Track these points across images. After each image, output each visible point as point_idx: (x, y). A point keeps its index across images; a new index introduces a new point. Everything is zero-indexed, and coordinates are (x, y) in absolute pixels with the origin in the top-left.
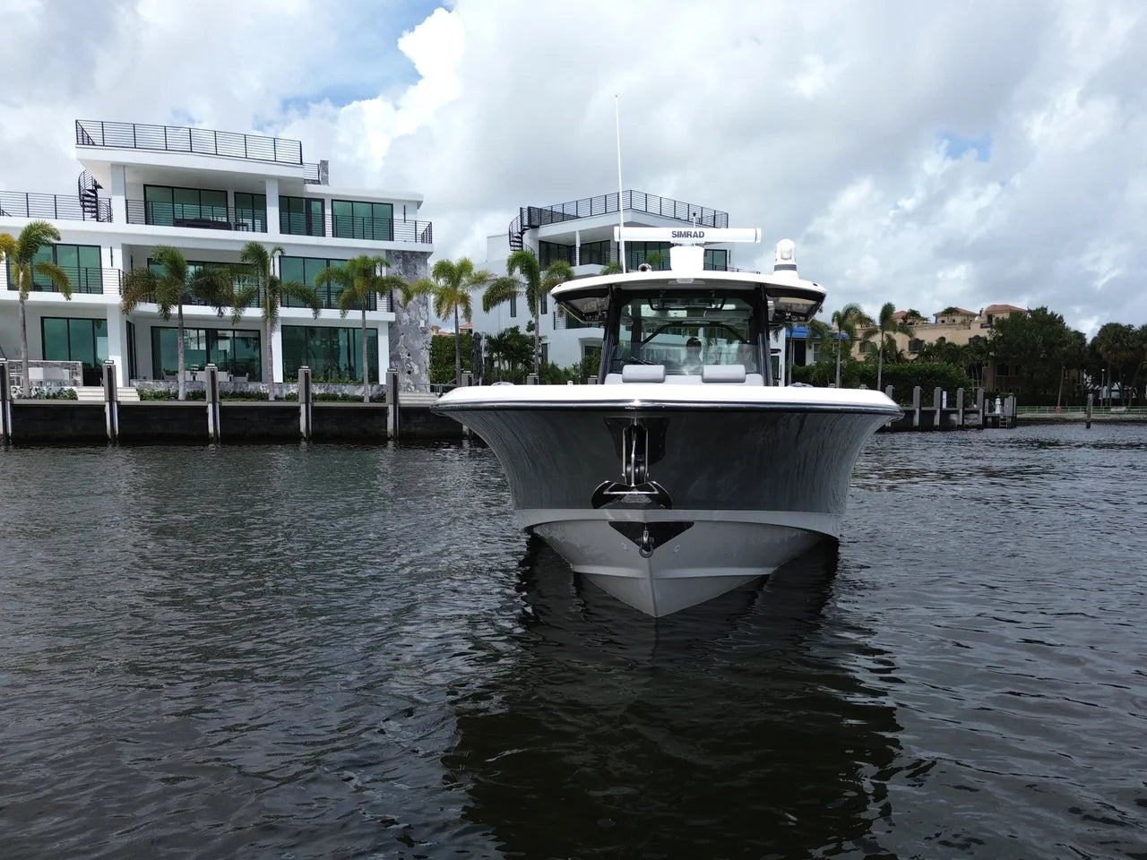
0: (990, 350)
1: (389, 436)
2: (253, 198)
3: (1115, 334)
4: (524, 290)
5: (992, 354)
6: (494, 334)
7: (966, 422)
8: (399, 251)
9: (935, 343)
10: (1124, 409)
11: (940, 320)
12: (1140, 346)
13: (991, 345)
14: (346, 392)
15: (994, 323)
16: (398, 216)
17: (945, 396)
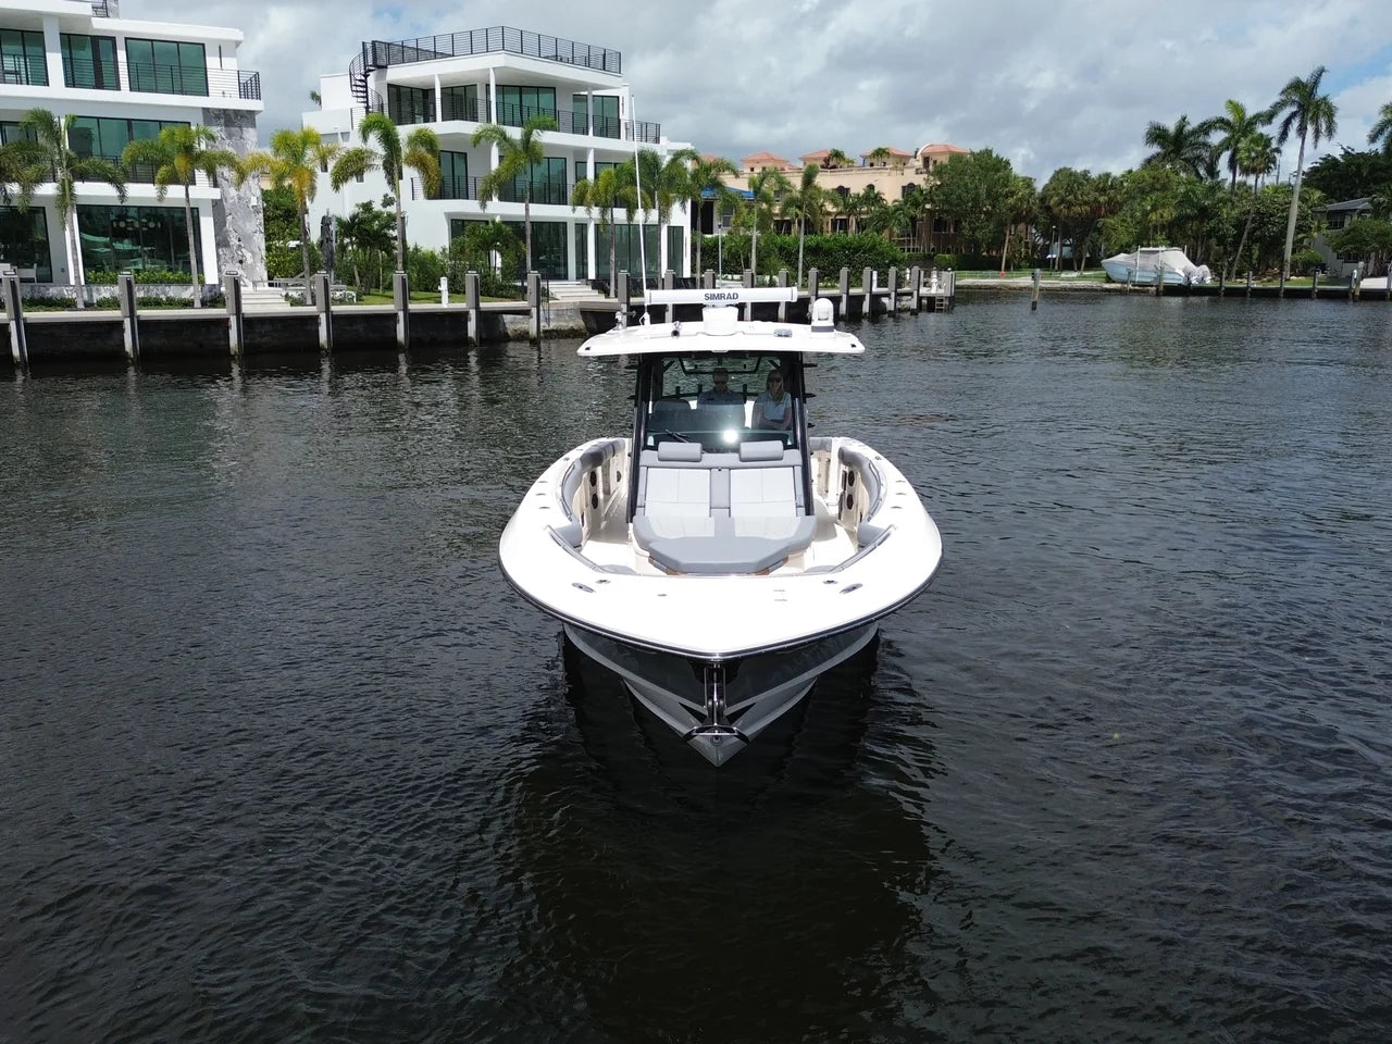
0: (926, 201)
1: (232, 353)
2: (23, 37)
3: (1068, 185)
4: (379, 162)
5: (928, 206)
6: (346, 217)
7: (898, 306)
8: (220, 110)
9: (862, 192)
10: (1075, 274)
11: (868, 162)
12: (1096, 199)
13: (929, 196)
14: (171, 294)
15: (931, 168)
16: (212, 62)
17: (875, 277)
